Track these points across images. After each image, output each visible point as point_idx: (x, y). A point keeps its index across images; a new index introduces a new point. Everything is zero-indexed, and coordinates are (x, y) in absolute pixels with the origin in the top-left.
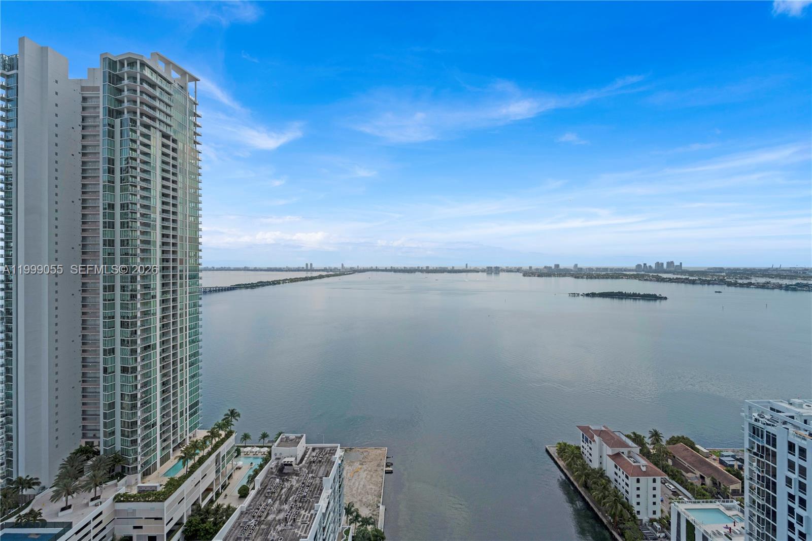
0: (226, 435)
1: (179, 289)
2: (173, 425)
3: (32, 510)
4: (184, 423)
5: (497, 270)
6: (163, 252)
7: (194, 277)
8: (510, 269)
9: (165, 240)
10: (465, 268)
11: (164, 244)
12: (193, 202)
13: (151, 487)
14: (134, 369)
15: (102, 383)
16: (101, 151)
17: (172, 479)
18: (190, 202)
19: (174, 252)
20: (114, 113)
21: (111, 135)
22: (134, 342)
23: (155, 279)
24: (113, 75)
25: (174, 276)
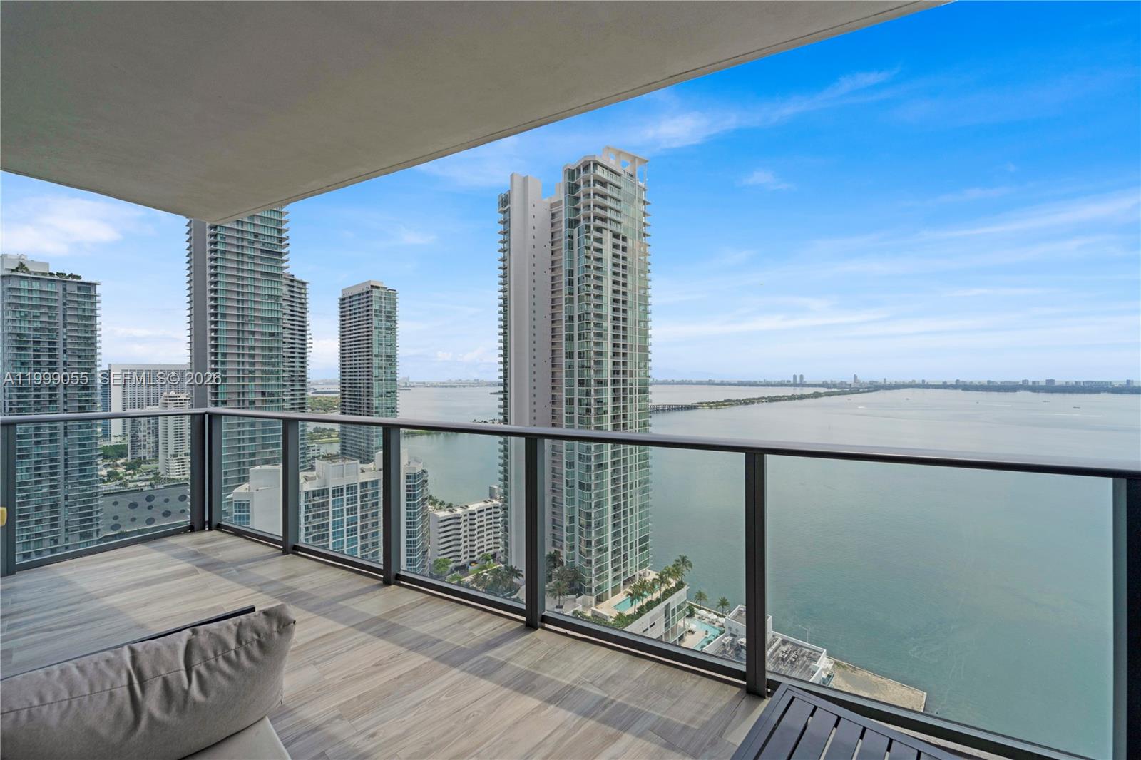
0: (676, 585)
1: (628, 404)
2: (624, 555)
3: (518, 598)
4: (635, 557)
6: (614, 363)
7: (644, 392)
9: (617, 350)
11: (615, 354)
12: (643, 305)
13: (603, 615)
14: (589, 486)
15: (565, 496)
16: (563, 265)
17: (620, 614)
18: (640, 305)
19: (624, 363)
20: (573, 223)
21: (571, 246)
22: (589, 459)
23: (606, 393)
24: (573, 184)
25: (624, 390)
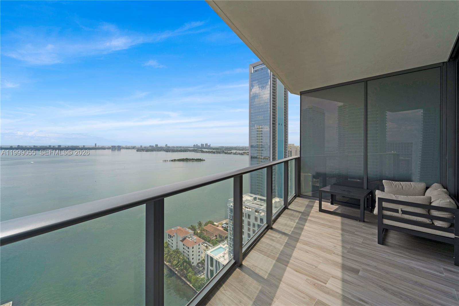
5: (119, 148)
8: (128, 147)
10: (94, 146)
